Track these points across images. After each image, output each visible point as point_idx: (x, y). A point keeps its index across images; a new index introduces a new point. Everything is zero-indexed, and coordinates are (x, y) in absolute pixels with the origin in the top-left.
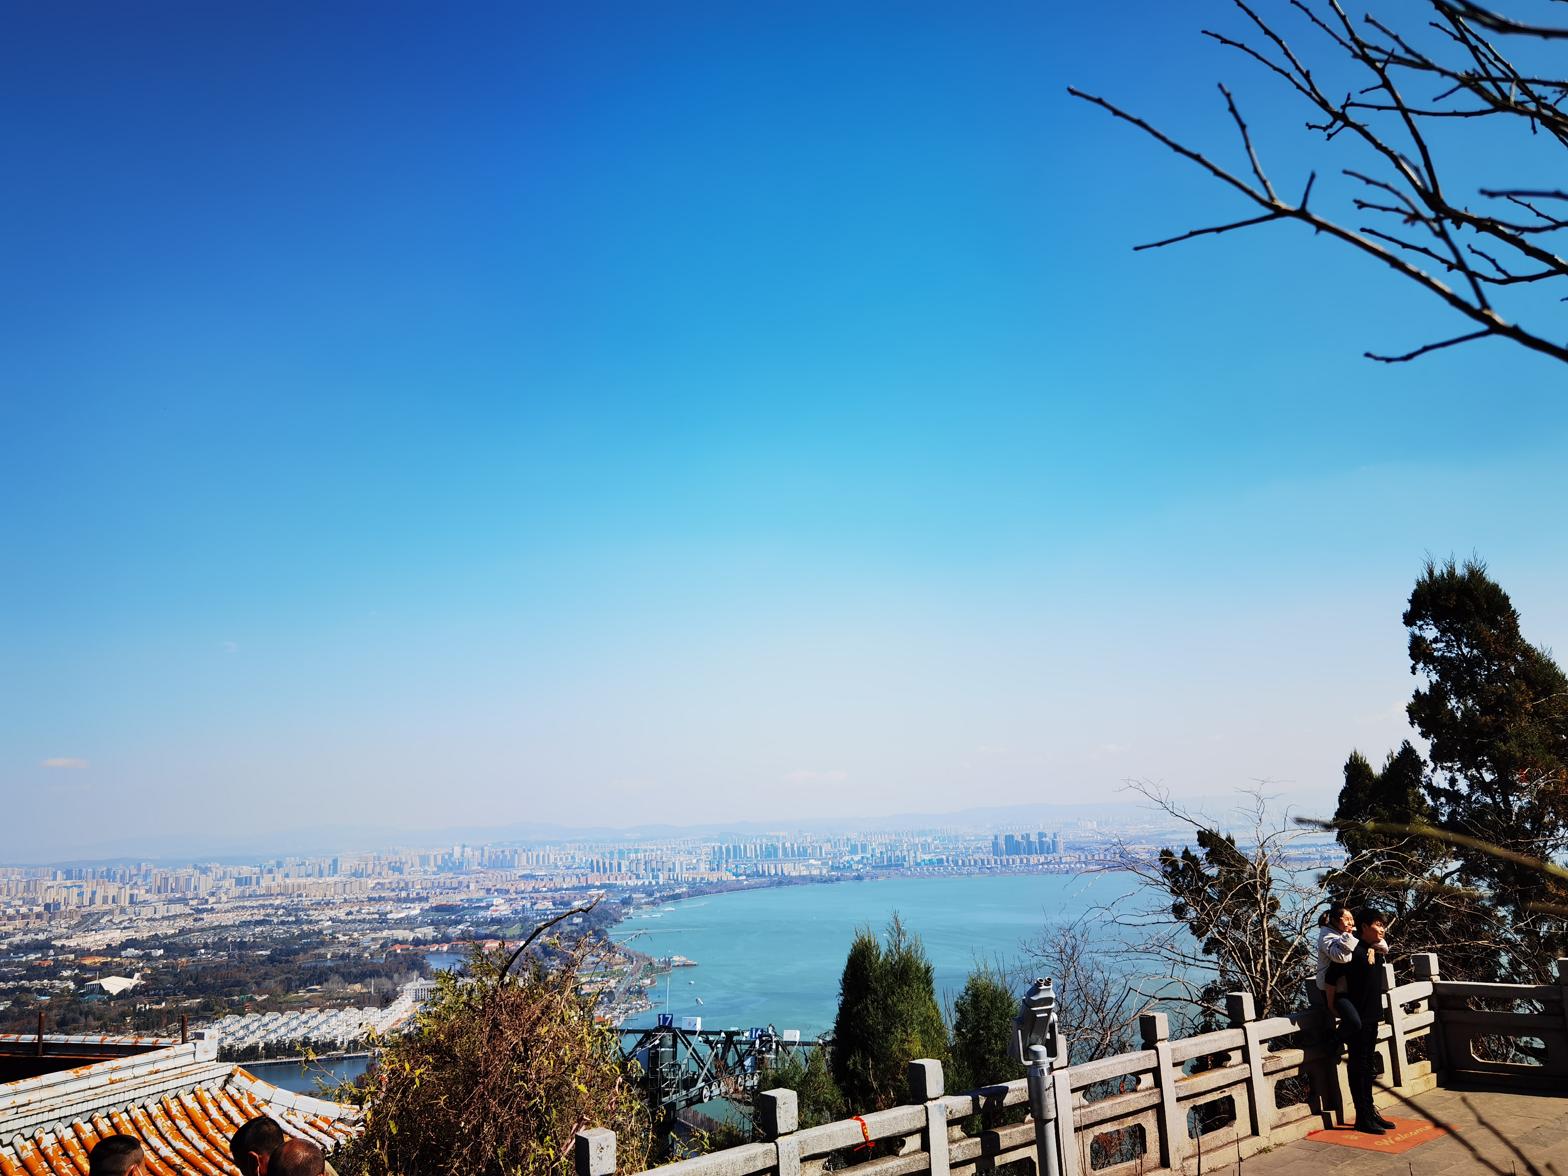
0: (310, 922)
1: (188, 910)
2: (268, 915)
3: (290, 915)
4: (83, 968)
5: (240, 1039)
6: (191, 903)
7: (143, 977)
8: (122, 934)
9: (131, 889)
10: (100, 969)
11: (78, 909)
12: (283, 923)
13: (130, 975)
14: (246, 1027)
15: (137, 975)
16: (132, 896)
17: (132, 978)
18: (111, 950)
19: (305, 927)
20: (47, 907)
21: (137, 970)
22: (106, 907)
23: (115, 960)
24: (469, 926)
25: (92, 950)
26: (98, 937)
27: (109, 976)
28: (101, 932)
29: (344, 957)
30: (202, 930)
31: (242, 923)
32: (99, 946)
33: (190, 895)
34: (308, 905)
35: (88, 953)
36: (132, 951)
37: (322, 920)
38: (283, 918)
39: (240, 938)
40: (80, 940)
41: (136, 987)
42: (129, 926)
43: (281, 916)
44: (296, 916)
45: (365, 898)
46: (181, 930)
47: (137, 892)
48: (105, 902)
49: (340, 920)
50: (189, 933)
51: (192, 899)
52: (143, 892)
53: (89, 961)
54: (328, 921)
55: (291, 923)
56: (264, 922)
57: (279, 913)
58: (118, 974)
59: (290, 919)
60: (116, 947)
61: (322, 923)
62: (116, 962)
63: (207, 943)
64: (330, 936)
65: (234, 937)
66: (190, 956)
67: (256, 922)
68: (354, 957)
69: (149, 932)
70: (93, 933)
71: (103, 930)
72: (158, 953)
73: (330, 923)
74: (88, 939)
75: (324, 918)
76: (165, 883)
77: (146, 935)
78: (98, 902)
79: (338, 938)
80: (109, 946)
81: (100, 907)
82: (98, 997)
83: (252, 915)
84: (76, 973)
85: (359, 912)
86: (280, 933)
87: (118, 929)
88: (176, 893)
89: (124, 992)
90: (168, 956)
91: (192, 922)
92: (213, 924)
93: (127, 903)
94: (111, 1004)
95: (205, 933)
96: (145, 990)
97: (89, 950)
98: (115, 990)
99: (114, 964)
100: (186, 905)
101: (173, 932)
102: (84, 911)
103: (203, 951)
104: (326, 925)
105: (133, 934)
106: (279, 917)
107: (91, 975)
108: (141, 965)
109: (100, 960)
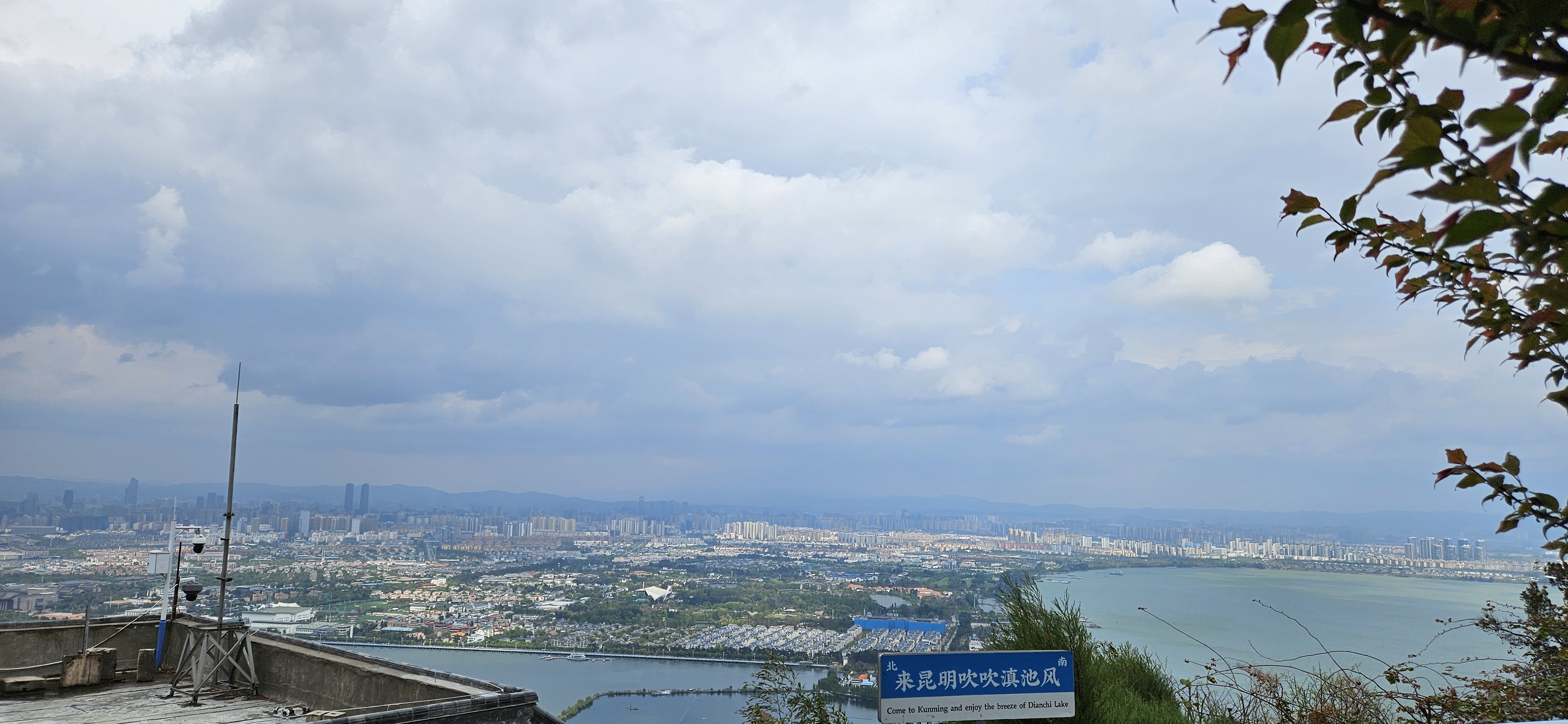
0: (789, 559)
1: (702, 543)
2: (759, 552)
3: (774, 553)
4: (634, 578)
5: (738, 643)
6: (705, 537)
7: (674, 589)
8: (660, 557)
9: (665, 524)
10: (645, 580)
11: (631, 536)
12: (769, 558)
13: (664, 587)
14: (742, 634)
15: (669, 587)
16: (666, 529)
17: (666, 589)
18: (652, 567)
19: (785, 564)
20: (612, 532)
21: (671, 583)
22: (648, 536)
24: (907, 575)
26: (644, 557)
27: (651, 586)
28: (646, 554)
29: (814, 588)
30: (714, 558)
31: (740, 556)
32: (645, 563)
33: (704, 532)
34: (786, 547)
35: (638, 568)
36: (666, 569)
37: (796, 559)
38: (769, 555)
39: (739, 567)
40: (632, 558)
41: (669, 595)
42: (664, 551)
43: (767, 553)
44: (778, 554)
45: (827, 545)
46: (699, 557)
47: (669, 527)
48: (648, 532)
49: (809, 561)
50: (704, 559)
51: (706, 535)
52: (673, 527)
53: (638, 573)
54: (800, 560)
55: (774, 559)
56: (755, 557)
57: (766, 551)
58: (657, 585)
59: (773, 556)
60: (656, 565)
61: (796, 562)
62: (656, 576)
63: (716, 568)
64: (802, 571)
65: (735, 566)
66: (704, 577)
67: (750, 556)
68: (820, 590)
69: (677, 556)
70: (641, 554)
71: (647, 552)
72: (683, 572)
73: (802, 562)
74: (638, 558)
75: (798, 558)
76: (688, 522)
77: (675, 558)
78: (644, 532)
79: (808, 574)
80: (651, 564)
81: (645, 535)
82: (644, 600)
83: (747, 550)
84: (630, 581)
85: (823, 556)
86: (766, 567)
87: (656, 552)
88: (695, 530)
89: (661, 598)
90: (690, 575)
91: (706, 551)
92: (720, 555)
93: (663, 534)
94: (653, 607)
95: (715, 561)
96: (675, 598)
97: (639, 566)
98: (655, 597)
99: (654, 578)
100: (702, 539)
101: (693, 558)
102: (635, 537)
103: (713, 574)
104: (799, 563)
105: (667, 557)
106: (765, 553)
107: (639, 583)
108: (672, 580)
109: (645, 574)
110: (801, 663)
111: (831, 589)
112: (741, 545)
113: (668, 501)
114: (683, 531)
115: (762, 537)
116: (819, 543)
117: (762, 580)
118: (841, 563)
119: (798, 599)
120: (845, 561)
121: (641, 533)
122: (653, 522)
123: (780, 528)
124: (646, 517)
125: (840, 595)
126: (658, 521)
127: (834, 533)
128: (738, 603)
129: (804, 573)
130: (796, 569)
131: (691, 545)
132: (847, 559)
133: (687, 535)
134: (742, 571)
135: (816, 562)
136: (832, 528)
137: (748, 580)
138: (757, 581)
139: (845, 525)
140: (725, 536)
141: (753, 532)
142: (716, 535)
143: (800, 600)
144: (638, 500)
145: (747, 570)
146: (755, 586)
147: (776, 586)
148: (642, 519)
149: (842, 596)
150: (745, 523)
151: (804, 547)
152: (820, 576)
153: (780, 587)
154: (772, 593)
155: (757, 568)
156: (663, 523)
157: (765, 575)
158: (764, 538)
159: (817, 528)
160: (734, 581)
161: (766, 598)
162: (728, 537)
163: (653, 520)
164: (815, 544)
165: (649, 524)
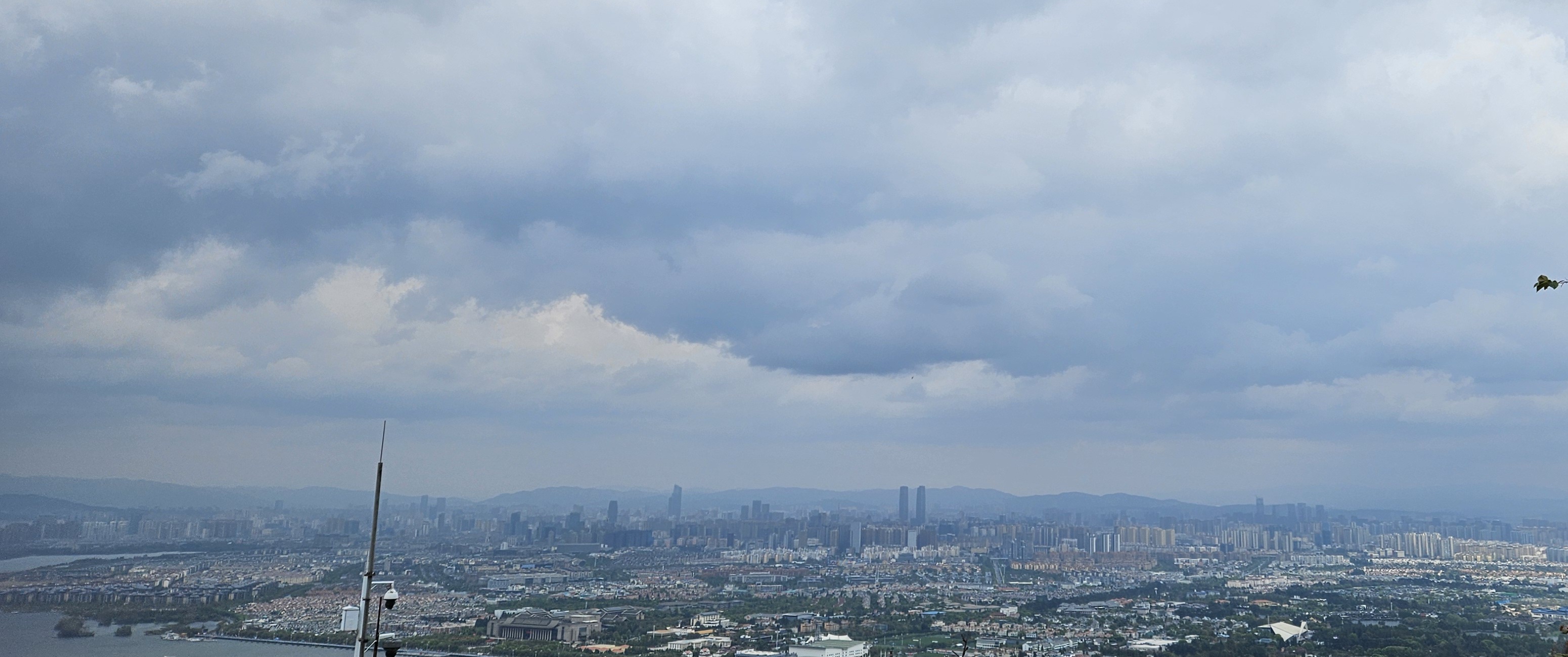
0: (1473, 587)
1: (1347, 562)
2: (1429, 575)
3: (1451, 577)
4: (1255, 608)
6: (1351, 554)
7: (1310, 626)
8: (1289, 581)
9: (1295, 536)
10: (1270, 613)
11: (1248, 552)
12: (1443, 585)
13: (1297, 623)
15: (1304, 624)
16: (1295, 543)
17: (1300, 625)
18: (1279, 595)
19: (1468, 593)
20: (1223, 547)
21: (1304, 618)
22: (1273, 552)
23: (1284, 606)
25: (1263, 593)
26: (1267, 582)
27: (1279, 621)
28: (1270, 577)
29: (1515, 629)
30: (1363, 583)
31: (1403, 581)
32: (1269, 590)
33: (1349, 546)
34: (1469, 569)
35: (1259, 596)
36: (1298, 598)
37: (1485, 587)
38: (1443, 580)
39: (1400, 596)
40: (1252, 583)
41: (1303, 635)
42: (1294, 573)
43: (1442, 577)
44: (1458, 578)
45: (1531, 566)
46: (1343, 582)
47: (1299, 539)
48: (1272, 547)
49: (1505, 589)
50: (1350, 585)
51: (1351, 551)
52: (1305, 540)
53: (1260, 603)
54: (1491, 588)
55: (1452, 586)
56: (1424, 582)
57: (1439, 574)
58: (1286, 621)
59: (1451, 582)
60: (1283, 593)
61: (1485, 590)
62: (1285, 608)
63: (1368, 598)
64: (1495, 604)
65: (1395, 595)
66: (1353, 610)
67: (1416, 582)
68: (1523, 632)
69: (1312, 581)
70: (1263, 577)
71: (1271, 574)
72: (1323, 602)
73: (1494, 591)
74: (1259, 582)
75: (1487, 584)
76: (1324, 533)
77: (1310, 583)
78: (1266, 546)
79: (1504, 608)
80: (1277, 590)
81: (1268, 551)
82: (1271, 640)
83: (1411, 573)
84: (1250, 614)
85: (1526, 582)
86: (1441, 596)
87: (1284, 574)
88: (1335, 544)
89: (1294, 638)
90: (1332, 607)
91: (1352, 574)
92: (1373, 579)
93: (1292, 550)
94: (1283, 650)
95: (1365, 588)
96: (1313, 639)
97: (1260, 593)
98: (1286, 637)
99: (1283, 610)
100: (1346, 556)
101: (1335, 583)
102: (1254, 554)
103: (1365, 606)
104: (1490, 591)
105: (1299, 581)
106: (1438, 578)
107: (1263, 617)
108: (1307, 614)
109: (1270, 604)
111: (1541, 631)
112: (1402, 566)
113: (1296, 505)
114: (1319, 545)
115: (1432, 555)
116: (1518, 564)
117: (1436, 616)
118: (1555, 593)
119: (1491, 644)
120: (1561, 590)
121: (1263, 547)
122: (1276, 533)
123: (1458, 541)
124: (1268, 526)
125: (1555, 639)
126: (1285, 531)
127: (1542, 549)
128: (1402, 648)
129: (1499, 608)
130: (1486, 601)
131: (1332, 565)
132: (1563, 586)
133: (1325, 551)
134: (1406, 603)
135: (1516, 591)
136: (1537, 542)
137: (1415, 616)
138: (1429, 617)
139: (1557, 537)
140: (1379, 553)
141: (1418, 548)
142: (1366, 551)
143: (1494, 646)
144: (1255, 503)
145: (1414, 602)
146: (1426, 624)
147: (1457, 626)
148: (1262, 528)
149: (1559, 642)
150: (1406, 534)
151: (1497, 569)
152: (1523, 612)
153: (1463, 626)
154: (1452, 635)
155: (1427, 599)
156: (1291, 534)
157: (1440, 609)
158: (1435, 555)
159: (1514, 541)
160: (1396, 616)
161: (1443, 642)
162: (1383, 554)
163: (1277, 530)
164: (1512, 564)
165: (1272, 536)
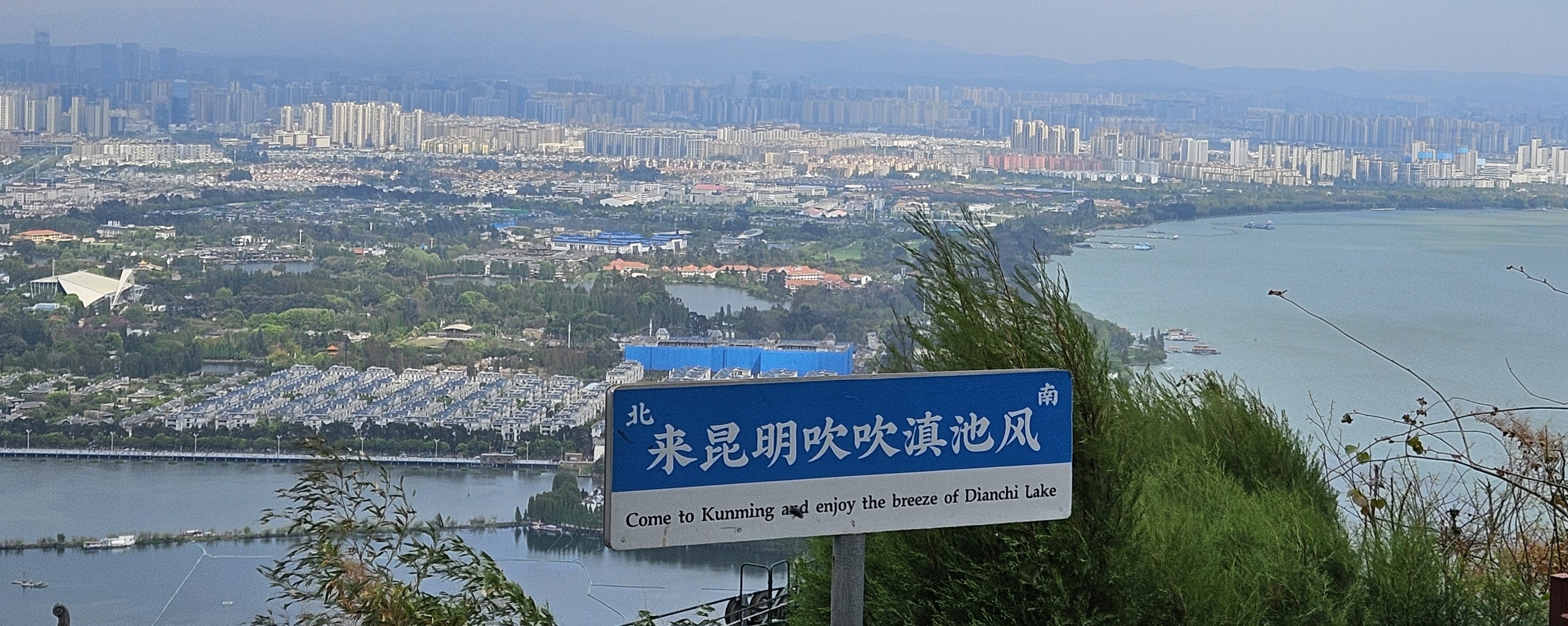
0: (454, 199)
1: (218, 157)
2: (373, 180)
3: (414, 181)
4: (27, 248)
5: (318, 411)
6: (226, 142)
7: (140, 278)
8: (99, 193)
9: (113, 106)
10: (58, 254)
11: (14, 137)
12: (400, 196)
13: (113, 272)
14: (330, 391)
15: (127, 273)
16: (114, 120)
17: (118, 276)
18: (78, 221)
19: (443, 210)
21: (132, 262)
22: (64, 138)
23: (85, 240)
24: (762, 236)
25: (43, 217)
26: (52, 195)
27: (76, 270)
28: (58, 185)
29: (521, 271)
30: (249, 196)
31: (323, 191)
32: (56, 211)
33: (222, 127)
34: (447, 167)
35: (36, 223)
36: (117, 224)
37: (474, 198)
38: (400, 188)
39: (319, 218)
40: (20, 197)
41: (125, 293)
42: (109, 178)
43: (397, 182)
44: (426, 184)
45: (557, 163)
46: (207, 193)
47: (123, 113)
48: (64, 127)
49: (509, 202)
50: (222, 199)
51: (227, 136)
52: (134, 114)
53: (38, 238)
54: (485, 200)
55: (414, 198)
56: (364, 192)
57: (392, 177)
58: (91, 268)
59: (413, 190)
60: (87, 216)
61: (474, 205)
62: (89, 245)
63: (256, 223)
64: (489, 229)
65: (308, 216)
66: (224, 244)
67: (349, 191)
68: (536, 276)
69: (147, 192)
70: (45, 185)
71: (62, 180)
72: (166, 233)
73: (489, 205)
74: (35, 197)
75: (478, 194)
76: (175, 101)
77: (140, 196)
78: (51, 128)
79: (505, 236)
80: (74, 212)
81: (55, 135)
82: (57, 306)
83: (340, 176)
84: (16, 258)
85: (546, 189)
86: (394, 218)
87: (88, 181)
88: (195, 123)
89: (104, 303)
90: (185, 240)
91: (228, 179)
92: (267, 188)
93: (106, 133)
94: (81, 323)
95: (252, 204)
96: (143, 301)
97: (38, 216)
98: (88, 298)
99: (83, 248)
100: (217, 146)
101: (192, 196)
102: (26, 141)
103: (249, 237)
104: (483, 206)
105: (119, 193)
106: (391, 184)
107: (42, 263)
108: (134, 254)
109: (58, 238)
110: (485, 458)
111: (566, 273)
112: (324, 163)
113: (120, 46)
114: (163, 125)
115: (382, 143)
116: (533, 159)
117: (384, 252)
118: (593, 208)
119: (478, 298)
120: (603, 202)
121: (44, 129)
122: (75, 100)
123: (431, 118)
124: (57, 86)
125: (588, 288)
126: (92, 98)
127: (576, 133)
128: (316, 310)
129: (495, 235)
130: (473, 224)
131: (187, 161)
132: (609, 196)
133: (174, 136)
134: (327, 230)
135: (526, 206)
136: (570, 118)
137: (345, 253)
138: (369, 255)
139: (604, 110)
140: (281, 139)
141: (356, 129)
142: (255, 136)
143: (484, 302)
144: (32, 41)
145: (343, 228)
146: (364, 266)
147: (420, 268)
148: (44, 91)
149: (593, 291)
150: (335, 105)
151: (496, 167)
152: (536, 241)
153: (430, 268)
154: (408, 284)
155: (368, 222)
156: (107, 102)
157: (389, 240)
158: (388, 143)
159: (530, 117)
160: (307, 254)
161: (393, 299)
162: (288, 141)
163: (77, 94)
164: (524, 159)
165: (66, 105)
